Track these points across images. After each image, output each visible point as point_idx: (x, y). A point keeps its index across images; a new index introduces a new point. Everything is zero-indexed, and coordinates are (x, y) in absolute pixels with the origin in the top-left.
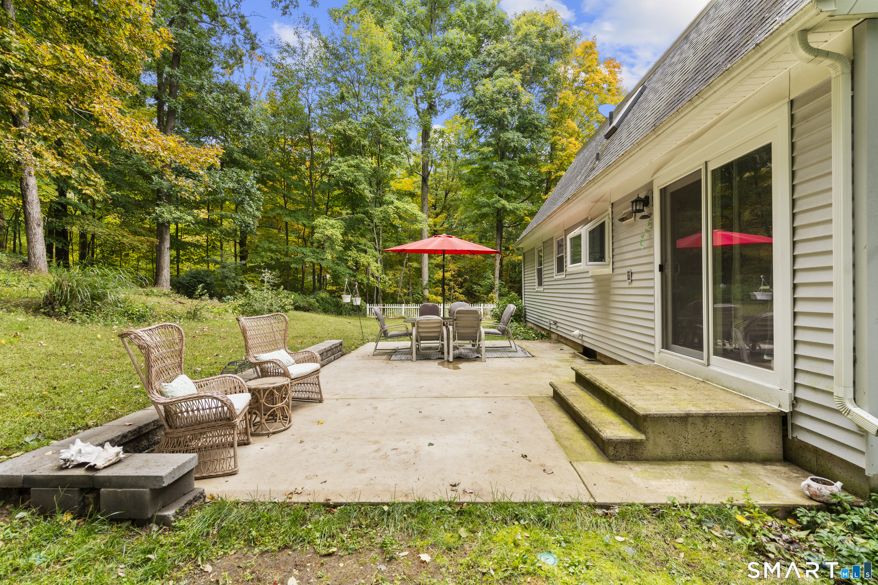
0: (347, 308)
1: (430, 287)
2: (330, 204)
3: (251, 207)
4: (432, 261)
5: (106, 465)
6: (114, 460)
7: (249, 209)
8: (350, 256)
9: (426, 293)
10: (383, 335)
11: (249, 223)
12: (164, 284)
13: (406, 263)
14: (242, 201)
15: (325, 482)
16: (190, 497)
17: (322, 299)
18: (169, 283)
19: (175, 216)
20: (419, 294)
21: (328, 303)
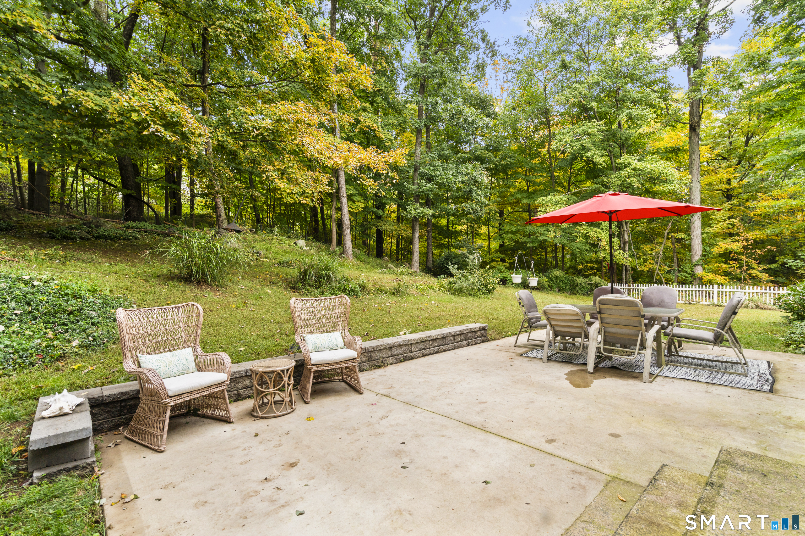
0: (583, 287)
1: (706, 262)
2: (573, 179)
3: (479, 195)
4: (707, 229)
5: (51, 415)
6: (57, 413)
7: (477, 197)
8: (579, 232)
9: (699, 271)
10: (527, 325)
11: (477, 210)
12: (415, 265)
13: (668, 234)
14: (470, 191)
15: (160, 500)
16: (80, 463)
17: (556, 277)
18: (418, 264)
19: (418, 211)
20: (686, 272)
21: (563, 281)
